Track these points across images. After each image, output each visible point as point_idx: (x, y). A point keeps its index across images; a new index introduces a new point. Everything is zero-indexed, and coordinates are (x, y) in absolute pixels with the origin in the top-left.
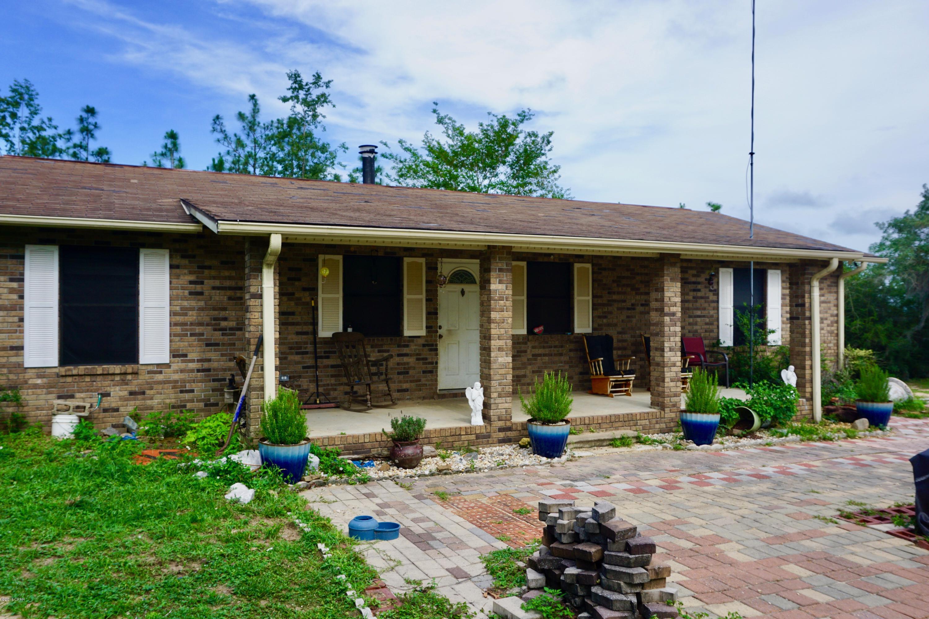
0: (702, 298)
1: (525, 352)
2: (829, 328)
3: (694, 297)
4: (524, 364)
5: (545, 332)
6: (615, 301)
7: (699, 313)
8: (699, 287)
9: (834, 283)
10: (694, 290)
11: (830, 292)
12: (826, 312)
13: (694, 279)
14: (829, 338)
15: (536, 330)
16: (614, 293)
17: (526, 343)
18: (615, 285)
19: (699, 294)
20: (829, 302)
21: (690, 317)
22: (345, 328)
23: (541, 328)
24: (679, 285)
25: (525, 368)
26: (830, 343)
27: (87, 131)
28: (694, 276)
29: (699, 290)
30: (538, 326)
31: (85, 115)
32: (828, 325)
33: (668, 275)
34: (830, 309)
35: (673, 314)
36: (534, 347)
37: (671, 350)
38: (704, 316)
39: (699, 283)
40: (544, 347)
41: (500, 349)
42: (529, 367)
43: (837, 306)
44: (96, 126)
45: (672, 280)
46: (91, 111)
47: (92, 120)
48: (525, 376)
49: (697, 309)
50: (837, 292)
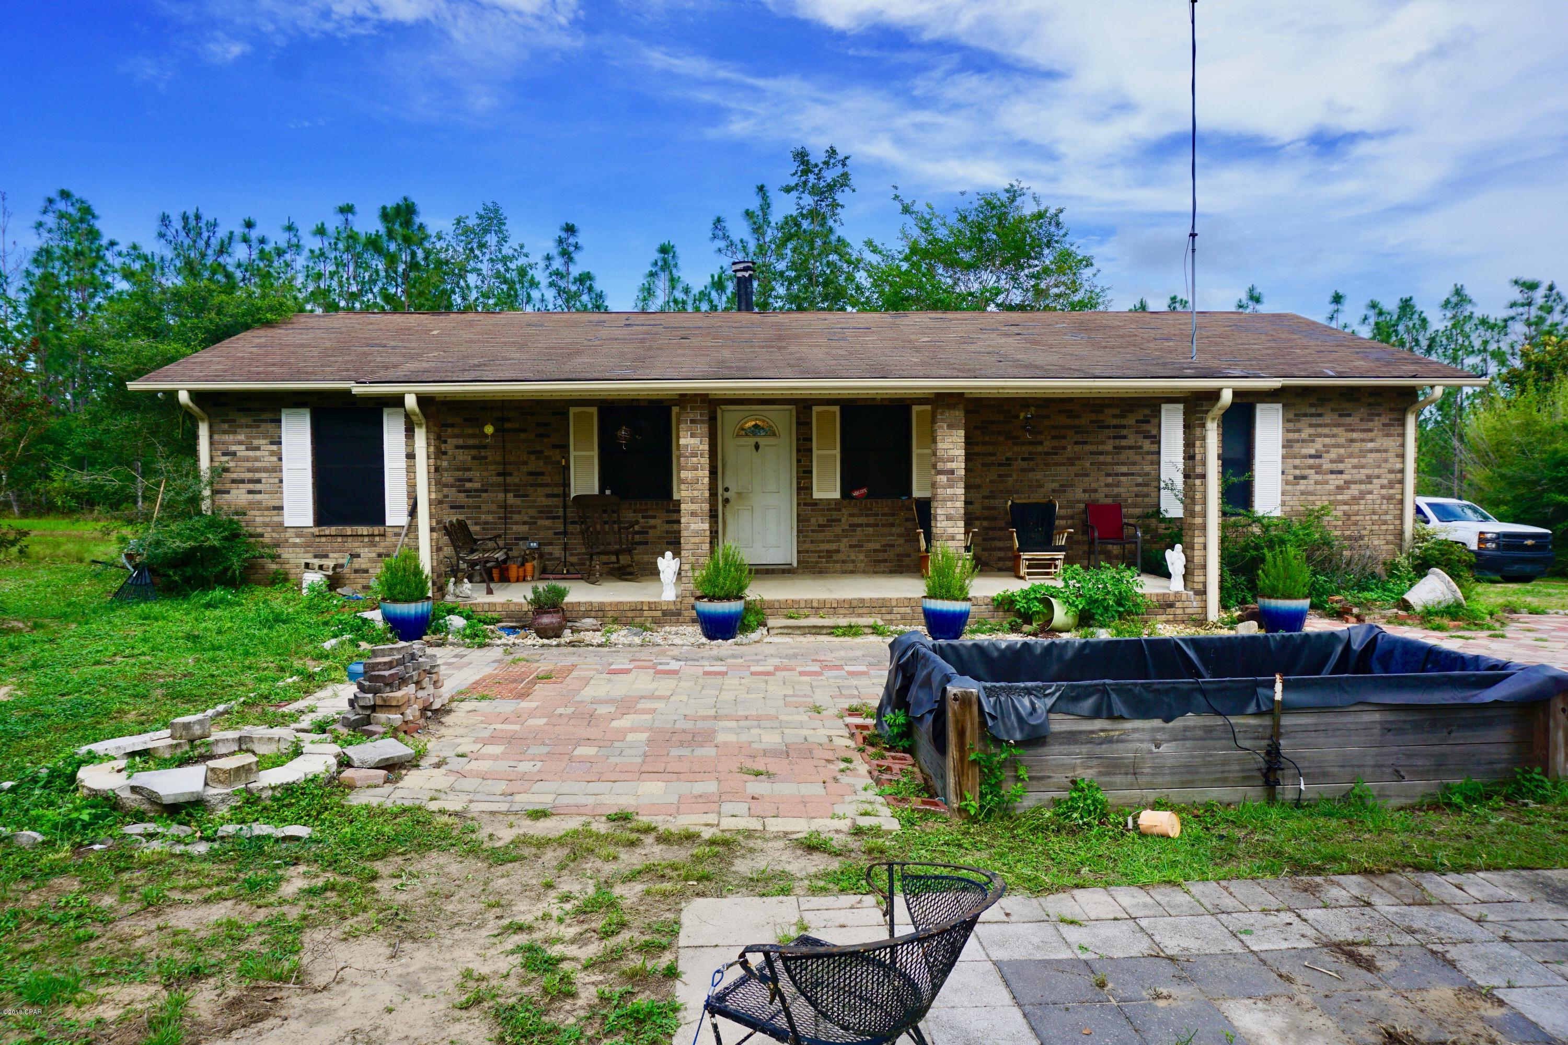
0: (1130, 448)
1: (839, 520)
2: (1384, 492)
3: (1115, 448)
4: (837, 536)
5: (869, 496)
6: (978, 454)
7: (1124, 469)
8: (1124, 432)
9: (1398, 420)
10: (1115, 437)
11: (1388, 435)
12: (1379, 467)
13: (1115, 422)
14: (1384, 507)
15: (856, 494)
16: (977, 444)
17: (840, 510)
18: (979, 432)
19: (1124, 443)
20: (1386, 451)
21: (1108, 475)
22: (602, 489)
23: (864, 491)
25: (839, 541)
26: (1386, 513)
27: (567, 256)
28: (1114, 416)
29: (1124, 437)
30: (859, 488)
31: (564, 235)
32: (1382, 487)
34: (1386, 461)
35: (952, 472)
36: (851, 515)
37: (949, 518)
38: (1133, 474)
39: (1124, 427)
40: (867, 516)
42: (845, 540)
43: (1402, 456)
44: (577, 247)
45: (951, 427)
46: (570, 229)
47: (572, 240)
48: (838, 551)
49: (1124, 464)
50: (1403, 435)
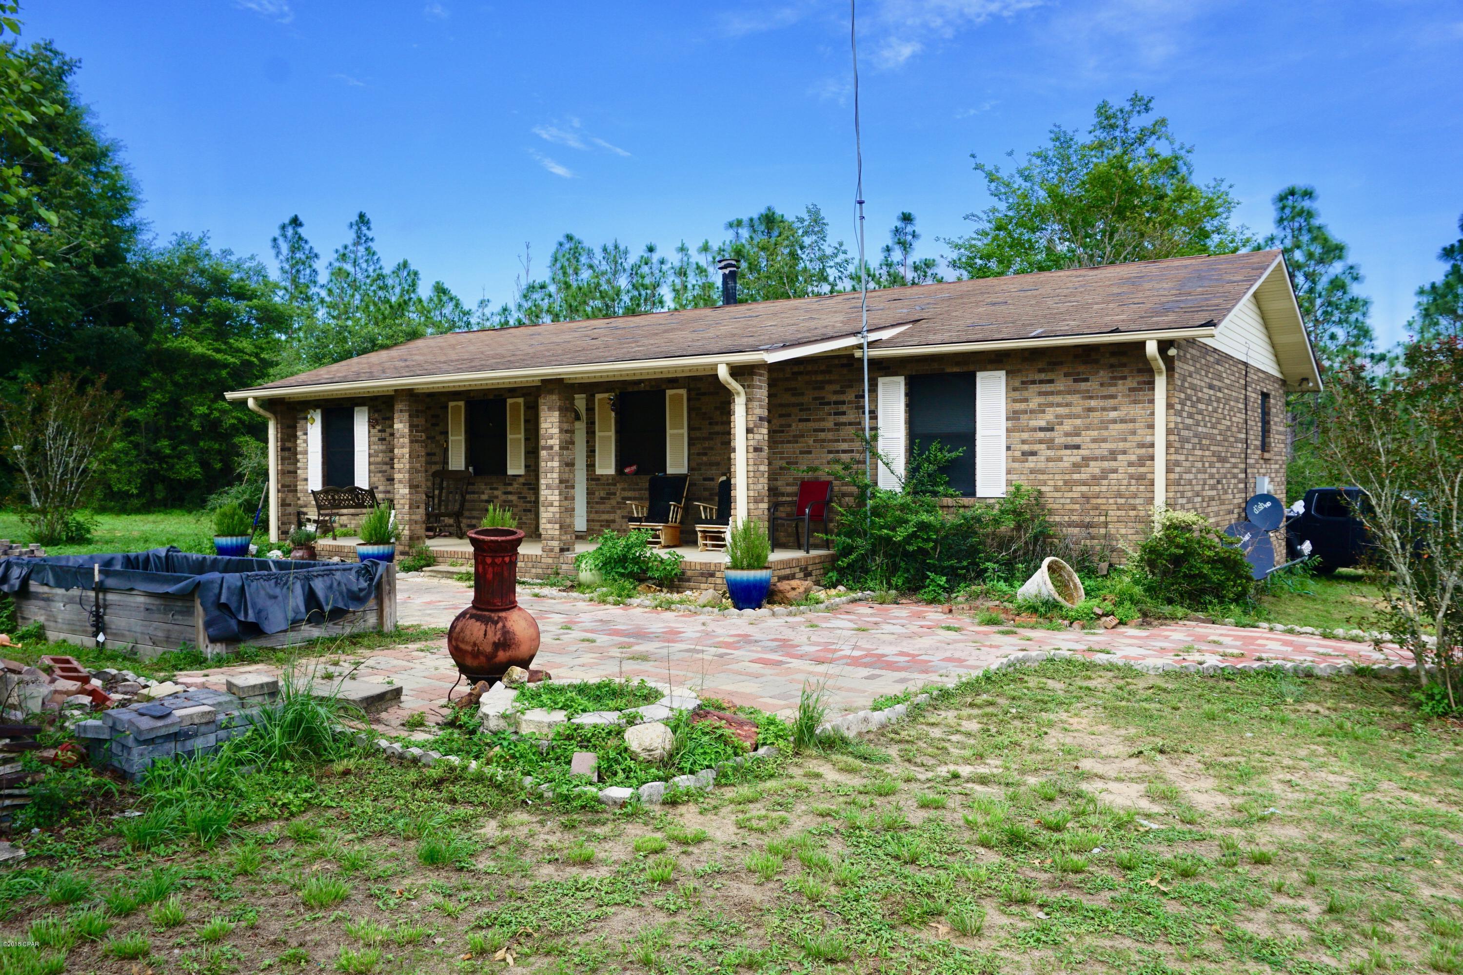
0: (850, 424)
1: (615, 494)
2: (1132, 470)
3: (836, 424)
4: (613, 507)
5: (637, 473)
7: (845, 446)
8: (844, 408)
9: (1145, 383)
10: (836, 414)
11: (1135, 402)
12: (1125, 440)
13: (834, 398)
14: (1133, 488)
15: (627, 470)
17: (615, 485)
19: (843, 419)
20: (1133, 421)
21: (830, 452)
22: (467, 467)
23: (634, 468)
24: (557, 414)
25: (615, 512)
26: (1135, 496)
28: (835, 392)
29: (844, 413)
30: (630, 466)
32: (1130, 464)
33: (544, 404)
34: (1134, 433)
35: (551, 448)
36: (623, 489)
37: (548, 487)
38: (852, 451)
39: (843, 403)
40: (634, 490)
41: (400, 482)
42: (619, 511)
43: (1151, 426)
45: (550, 409)
48: (614, 521)
49: (844, 441)
50: (1152, 401)
